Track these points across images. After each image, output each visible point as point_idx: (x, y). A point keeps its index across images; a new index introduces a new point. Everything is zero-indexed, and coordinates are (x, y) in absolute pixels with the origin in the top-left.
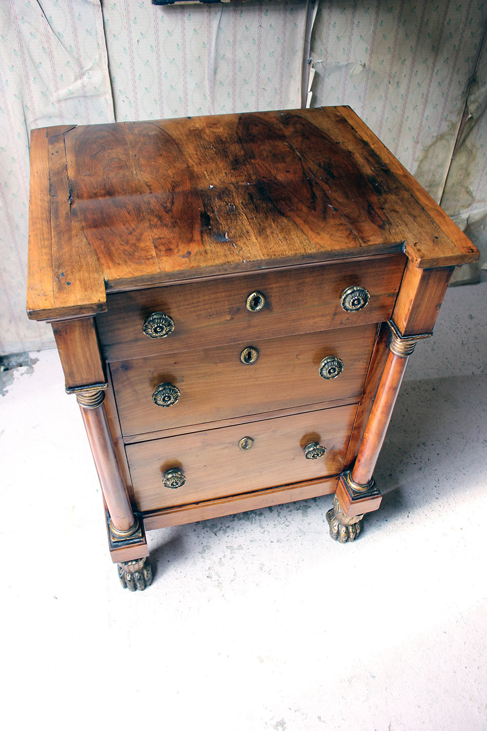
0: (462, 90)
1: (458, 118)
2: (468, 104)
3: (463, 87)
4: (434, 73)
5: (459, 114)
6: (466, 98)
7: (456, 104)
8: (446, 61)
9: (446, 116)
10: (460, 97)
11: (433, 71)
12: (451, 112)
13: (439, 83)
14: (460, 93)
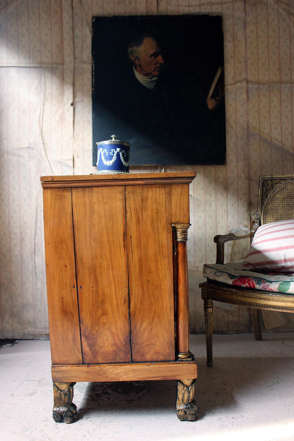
0: (246, 208)
1: (248, 223)
2: (251, 215)
3: (246, 207)
4: (228, 200)
5: (248, 220)
6: (249, 213)
7: (245, 215)
8: (233, 194)
9: (240, 221)
10: (246, 212)
11: (227, 199)
12: (243, 220)
13: (232, 205)
14: (245, 210)
